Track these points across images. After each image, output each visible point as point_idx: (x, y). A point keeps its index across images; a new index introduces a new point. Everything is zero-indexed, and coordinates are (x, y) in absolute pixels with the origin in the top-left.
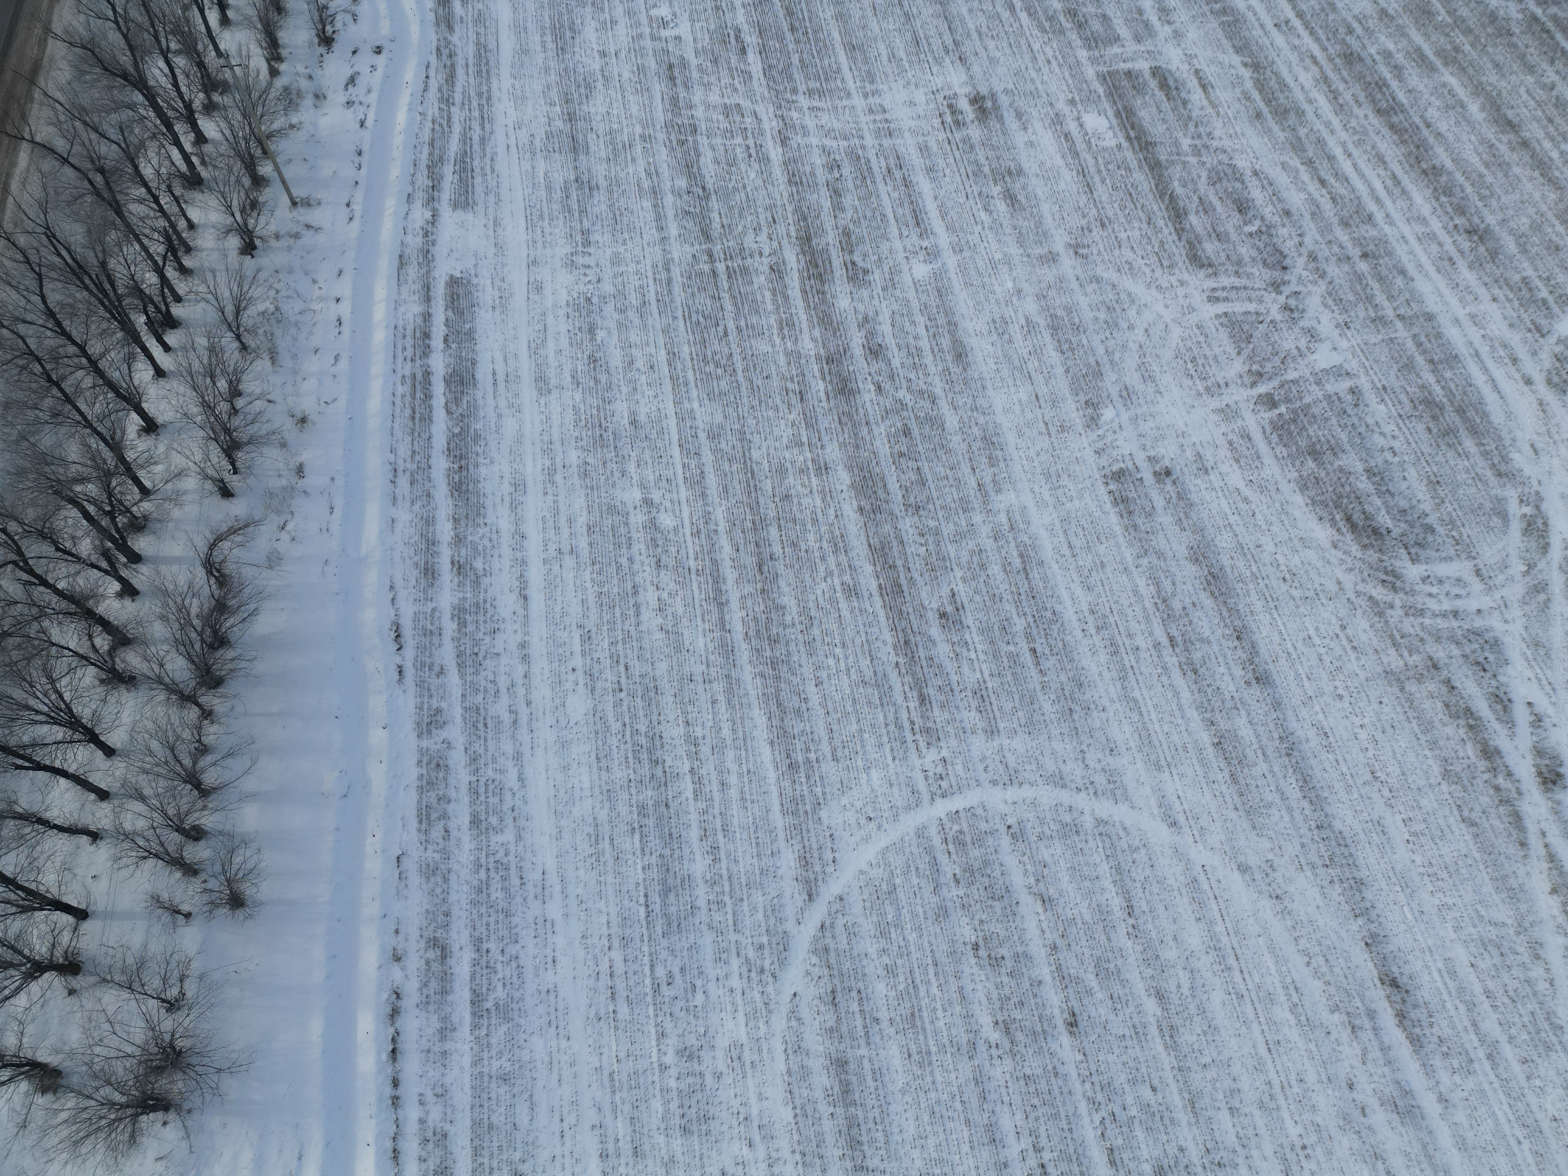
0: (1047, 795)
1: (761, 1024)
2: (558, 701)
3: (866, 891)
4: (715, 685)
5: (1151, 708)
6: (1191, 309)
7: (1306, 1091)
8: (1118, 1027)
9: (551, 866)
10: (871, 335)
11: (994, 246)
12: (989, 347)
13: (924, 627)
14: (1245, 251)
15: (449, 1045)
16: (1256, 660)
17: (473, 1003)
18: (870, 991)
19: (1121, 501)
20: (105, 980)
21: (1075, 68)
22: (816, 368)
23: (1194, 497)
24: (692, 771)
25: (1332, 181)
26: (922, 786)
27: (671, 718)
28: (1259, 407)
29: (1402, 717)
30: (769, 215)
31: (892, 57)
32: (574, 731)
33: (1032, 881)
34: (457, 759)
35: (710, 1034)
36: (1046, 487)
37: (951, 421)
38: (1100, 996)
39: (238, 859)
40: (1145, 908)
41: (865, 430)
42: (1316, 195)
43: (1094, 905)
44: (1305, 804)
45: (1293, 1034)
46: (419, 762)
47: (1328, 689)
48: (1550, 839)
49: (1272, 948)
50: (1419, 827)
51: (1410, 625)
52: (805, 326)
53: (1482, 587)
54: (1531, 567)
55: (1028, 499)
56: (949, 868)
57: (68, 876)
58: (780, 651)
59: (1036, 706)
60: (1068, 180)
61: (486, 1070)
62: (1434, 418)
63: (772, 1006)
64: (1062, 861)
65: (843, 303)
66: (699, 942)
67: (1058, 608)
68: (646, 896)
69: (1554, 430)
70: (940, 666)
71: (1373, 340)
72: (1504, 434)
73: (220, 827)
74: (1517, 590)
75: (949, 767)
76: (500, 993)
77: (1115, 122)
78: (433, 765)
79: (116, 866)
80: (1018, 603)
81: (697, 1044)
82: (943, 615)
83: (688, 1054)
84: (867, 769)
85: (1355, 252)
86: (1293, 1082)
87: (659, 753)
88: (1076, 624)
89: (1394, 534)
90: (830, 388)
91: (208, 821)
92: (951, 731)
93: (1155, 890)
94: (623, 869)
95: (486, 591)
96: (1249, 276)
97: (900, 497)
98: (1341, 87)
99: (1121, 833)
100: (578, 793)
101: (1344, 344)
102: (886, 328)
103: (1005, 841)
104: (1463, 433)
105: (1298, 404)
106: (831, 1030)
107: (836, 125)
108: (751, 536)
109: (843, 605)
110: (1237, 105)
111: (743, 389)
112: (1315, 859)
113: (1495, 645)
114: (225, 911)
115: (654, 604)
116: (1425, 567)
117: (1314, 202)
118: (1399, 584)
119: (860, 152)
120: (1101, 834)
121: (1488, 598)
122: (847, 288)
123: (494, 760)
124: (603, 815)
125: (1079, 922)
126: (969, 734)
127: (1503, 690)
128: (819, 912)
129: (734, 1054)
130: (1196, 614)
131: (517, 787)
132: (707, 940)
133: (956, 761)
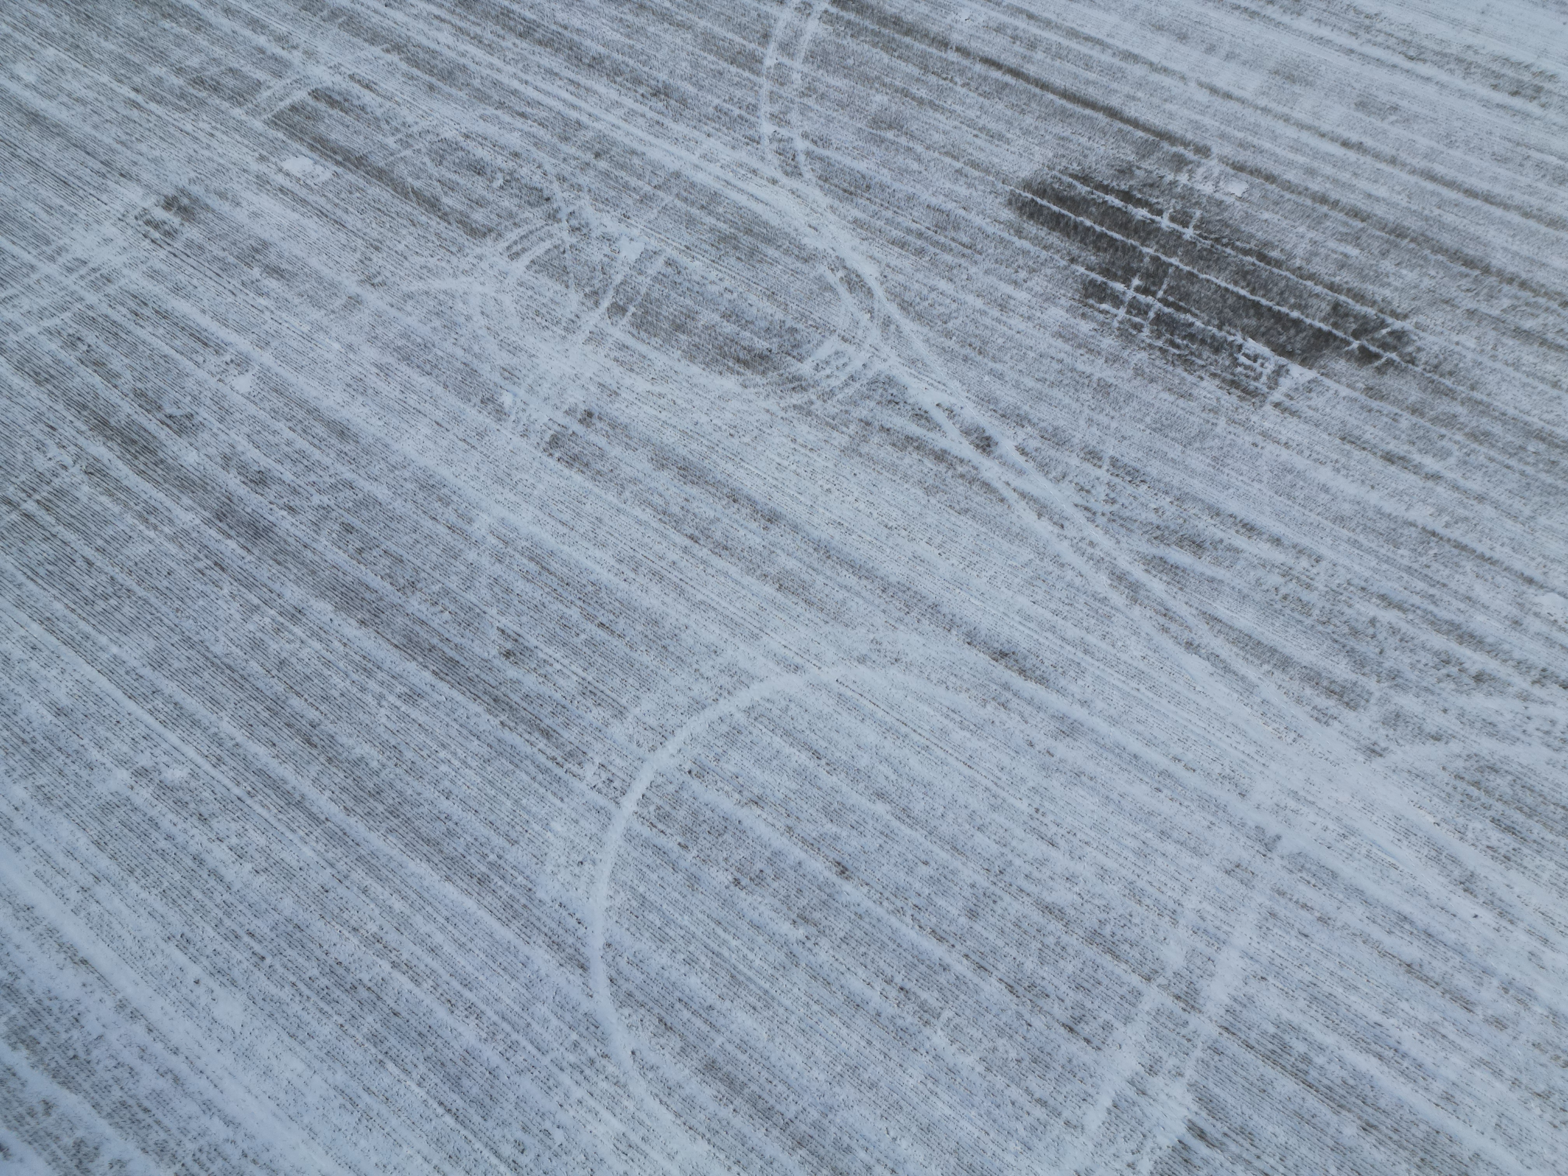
0: (697, 724)
1: (626, 1103)
2: (205, 1023)
3: (623, 921)
4: (354, 876)
5: (717, 599)
6: (504, 274)
7: (1010, 773)
8: (872, 843)
10: (242, 469)
11: (295, 321)
12: (362, 409)
13: (501, 677)
14: (507, 203)
16: (758, 507)
18: (687, 991)
19: (573, 460)
21: (239, 127)
22: (213, 532)
23: (623, 419)
24: (394, 965)
25: (529, 110)
26: (601, 801)
27: (335, 939)
28: (614, 319)
29: (874, 474)
30: (41, 426)
31: (49, 209)
32: (246, 1033)
33: (737, 796)
35: (590, 1153)
36: (507, 490)
37: (382, 492)
38: (844, 834)
40: (824, 744)
41: (309, 554)
42: (526, 128)
43: (791, 773)
44: (864, 582)
45: (974, 743)
47: (818, 491)
48: (1014, 484)
49: (919, 698)
50: (938, 540)
51: (832, 407)
52: (168, 503)
53: (854, 347)
54: (871, 311)
55: (500, 511)
56: (671, 843)
58: (390, 797)
59: (637, 666)
60: (314, 227)
62: (736, 248)
63: (622, 1080)
64: (746, 763)
65: (190, 458)
66: (520, 1093)
67: (592, 578)
68: (441, 1104)
69: (814, 206)
70: (539, 696)
71: (652, 217)
72: (787, 230)
74: (875, 335)
75: (610, 767)
77: (315, 156)
80: (559, 598)
82: (508, 654)
84: (547, 827)
85: (589, 157)
86: (999, 774)
87: (349, 978)
88: (616, 580)
89: (775, 350)
90: (242, 540)
92: (589, 738)
93: (821, 726)
94: (401, 1102)
95: (32, 992)
96: (526, 221)
97: (389, 587)
98: (478, 30)
99: (768, 705)
100: (298, 1083)
101: (635, 232)
102: (253, 453)
103: (695, 785)
104: (762, 246)
105: (639, 299)
106: (683, 1050)
107: (44, 303)
108: (276, 723)
109: (415, 713)
110: (407, 88)
111: (153, 600)
112: (898, 614)
113: (890, 381)
115: (229, 857)
116: (810, 359)
117: (528, 134)
118: (804, 384)
119: (91, 313)
120: (756, 719)
121: (863, 353)
122: (183, 442)
123: (184, 1131)
124: (340, 1077)
125: (791, 795)
126: (604, 729)
127: (917, 408)
128: (600, 973)
129: (623, 1147)
130: (694, 506)
131: (229, 1132)
132: (527, 1085)
133: (611, 758)
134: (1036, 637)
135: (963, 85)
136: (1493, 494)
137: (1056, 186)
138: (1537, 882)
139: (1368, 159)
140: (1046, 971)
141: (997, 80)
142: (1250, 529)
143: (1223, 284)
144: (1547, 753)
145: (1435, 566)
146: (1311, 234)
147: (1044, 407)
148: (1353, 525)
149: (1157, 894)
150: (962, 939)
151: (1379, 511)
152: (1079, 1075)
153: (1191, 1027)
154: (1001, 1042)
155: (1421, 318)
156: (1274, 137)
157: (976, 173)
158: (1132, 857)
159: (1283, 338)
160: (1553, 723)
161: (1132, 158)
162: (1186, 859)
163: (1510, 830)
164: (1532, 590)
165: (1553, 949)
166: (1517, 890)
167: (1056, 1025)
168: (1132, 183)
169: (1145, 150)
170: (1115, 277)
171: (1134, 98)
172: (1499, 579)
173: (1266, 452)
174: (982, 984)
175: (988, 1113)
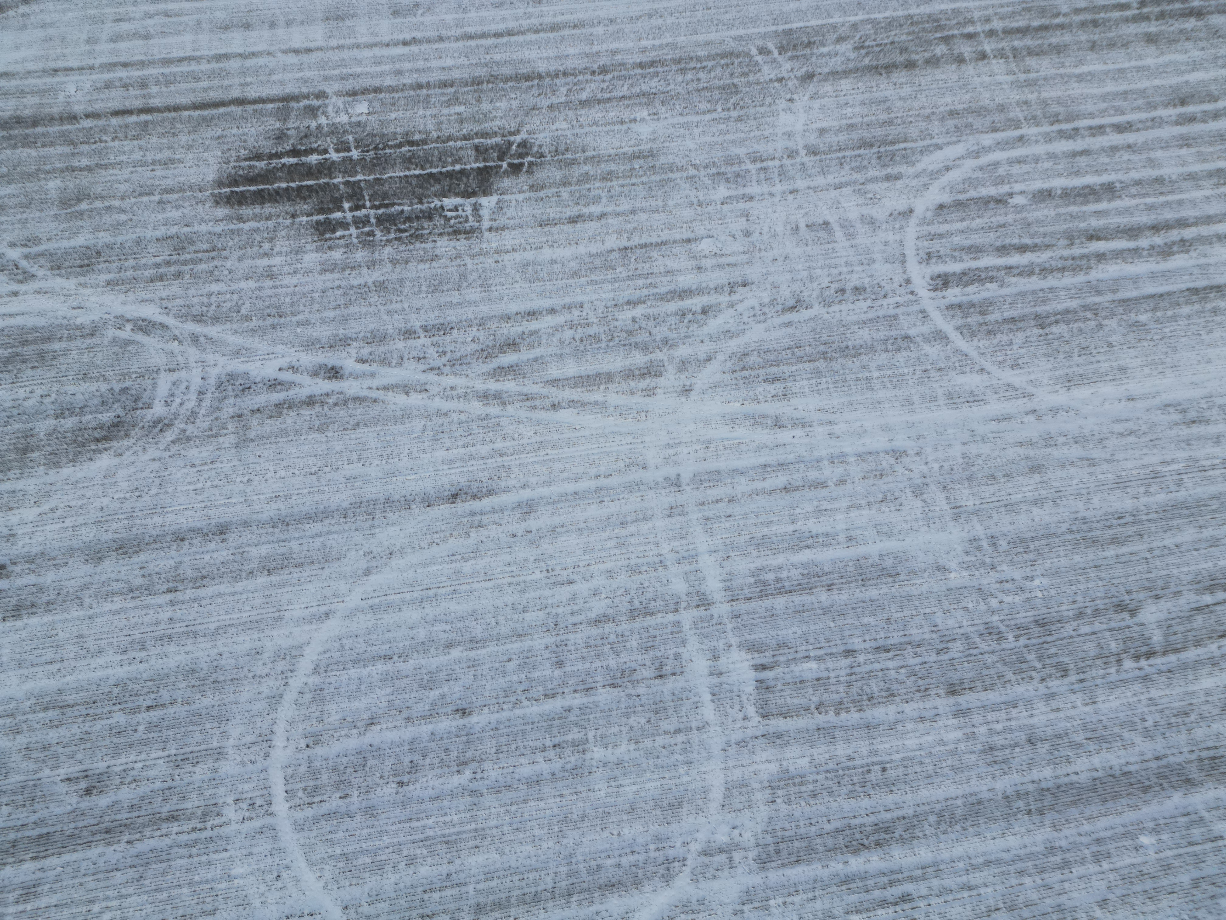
0: (286, 711)
3: (342, 883)
5: (228, 617)
7: (515, 563)
8: (468, 679)
13: (97, 812)
16: (205, 531)
19: (17, 611)
23: (35, 550)
26: (257, 824)
29: (274, 446)
33: (354, 731)
38: (446, 689)
40: (387, 646)
43: (380, 684)
44: (327, 522)
45: (481, 564)
47: (241, 487)
48: (374, 385)
49: (425, 565)
50: (354, 456)
51: (203, 423)
53: (184, 372)
54: (176, 338)
56: (334, 803)
59: (204, 712)
62: (24, 361)
64: (342, 705)
67: (112, 681)
69: (65, 291)
70: (142, 798)
72: (57, 322)
74: (193, 353)
75: (244, 796)
80: (97, 717)
82: (88, 792)
84: (230, 878)
86: (510, 569)
88: (133, 668)
89: (122, 413)
92: (210, 792)
93: (375, 637)
99: (327, 655)
103: (319, 751)
104: (46, 347)
112: (367, 524)
113: (232, 377)
116: (157, 401)
118: (166, 422)
120: (326, 671)
121: (194, 371)
125: (391, 697)
126: (216, 775)
127: (266, 381)
130: (152, 568)
133: (240, 789)
134: (465, 469)
135: (113, 140)
136: (638, 205)
137: (241, 172)
138: (805, 396)
139: (426, 46)
140: (624, 657)
141: (136, 123)
142: (533, 314)
143: (402, 174)
144: (762, 326)
145: (640, 266)
146: (429, 112)
147: (352, 323)
148: (583, 272)
149: (645, 560)
150: (565, 684)
151: (591, 255)
152: (684, 697)
153: (716, 616)
154: (632, 721)
155: (527, 127)
156: (360, 62)
157: (175, 196)
158: (617, 551)
159: (462, 186)
160: (753, 308)
161: (278, 125)
162: (645, 527)
163: (775, 379)
164: (693, 245)
165: (836, 424)
166: (800, 408)
167: (652, 682)
168: (291, 142)
169: (283, 115)
170: (330, 211)
171: (247, 84)
172: (674, 250)
173: (506, 262)
174: (596, 698)
175: (656, 766)
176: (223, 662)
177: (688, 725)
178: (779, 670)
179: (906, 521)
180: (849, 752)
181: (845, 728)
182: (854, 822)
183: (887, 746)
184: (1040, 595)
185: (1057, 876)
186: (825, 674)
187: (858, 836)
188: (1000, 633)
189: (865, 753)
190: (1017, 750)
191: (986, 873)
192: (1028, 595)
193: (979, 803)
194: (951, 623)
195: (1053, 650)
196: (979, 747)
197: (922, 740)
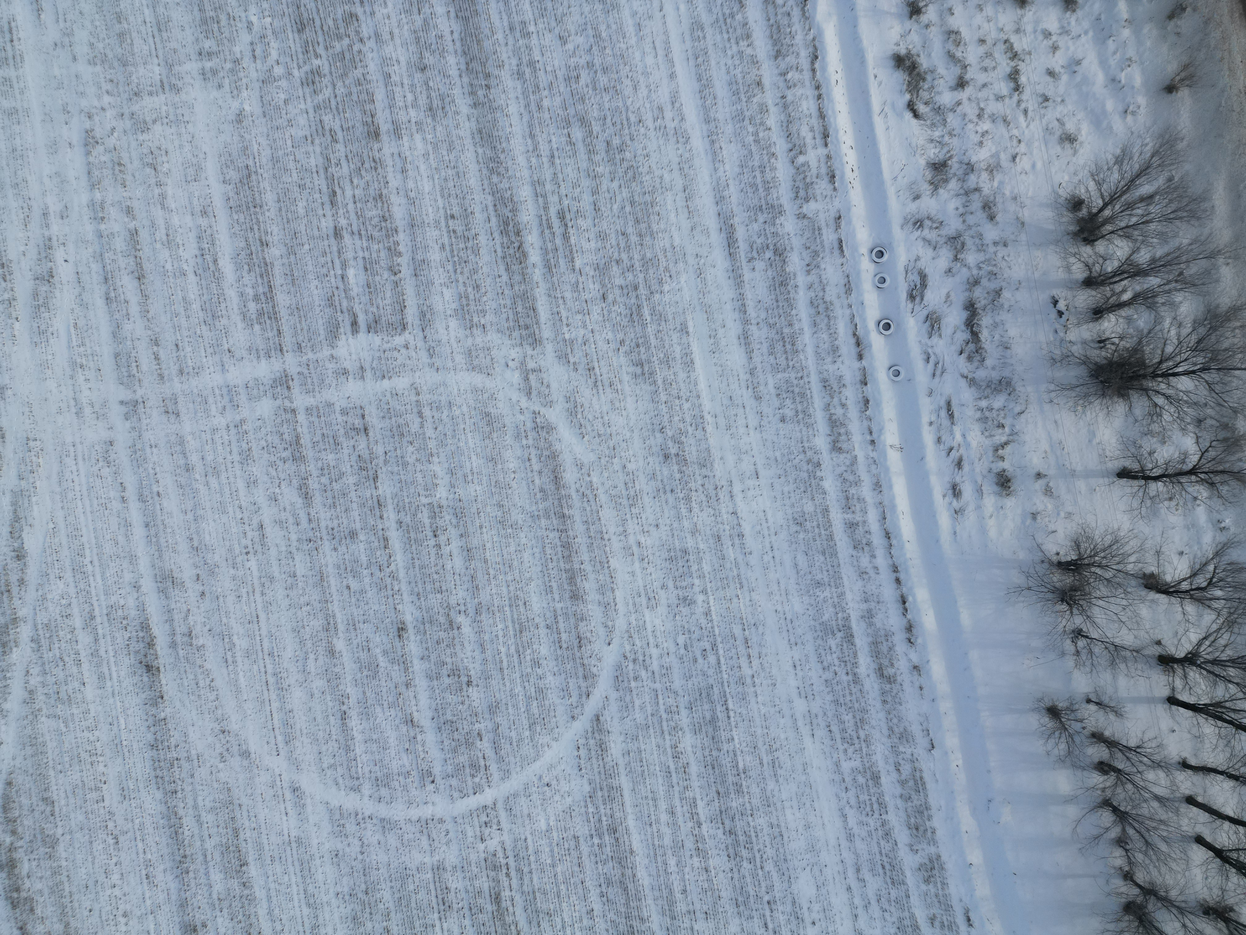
0: (398, 811)
1: (634, 622)
2: (823, 891)
3: (553, 724)
4: (684, 909)
5: (296, 897)
7: (237, 590)
8: (367, 630)
9: (808, 741)
15: (864, 606)
17: (852, 636)
18: (553, 648)
20: (1137, 652)
24: (700, 825)
26: (503, 815)
27: (721, 875)
29: (76, 897)
32: (805, 862)
33: (419, 738)
34: (902, 836)
35: (671, 617)
38: (378, 651)
39: (1063, 746)
40: (332, 719)
43: (372, 719)
44: (181, 812)
45: (237, 628)
46: (934, 832)
47: (133, 922)
49: (238, 692)
50: (94, 795)
56: (485, 745)
57: (1195, 731)
59: (397, 896)
61: (834, 589)
63: (626, 635)
64: (393, 755)
66: (684, 682)
68: (729, 717)
73: (1085, 773)
75: (478, 834)
76: (832, 643)
78: (922, 829)
79: (1159, 740)
81: (681, 608)
83: (688, 601)
84: (549, 830)
86: (245, 595)
87: (729, 841)
91: (1097, 779)
92: (474, 868)
93: (321, 733)
94: (749, 739)
99: (340, 781)
100: (795, 803)
103: (437, 770)
106: (582, 620)
112: (185, 765)
114: (1061, 705)
120: (358, 778)
123: (870, 834)
124: (771, 785)
125: (386, 706)
126: (459, 866)
128: (592, 706)
129: (653, 602)
131: (847, 810)
132: (678, 683)
133: (472, 840)
134: (112, 660)
140: (346, 468)
149: (234, 443)
150: (374, 528)
153: (299, 369)
154: (411, 460)
158: (223, 476)
162: (192, 444)
165: (47, 208)
167: (371, 439)
174: (389, 496)
175: (454, 437)
176: (346, 889)
177: (414, 404)
178: (357, 308)
179: (181, 146)
180: (437, 248)
181: (414, 249)
182: (500, 253)
183: (430, 210)
184: (269, 20)
185: (541, 74)
186: (361, 262)
187: (511, 251)
188: (312, 72)
189: (437, 232)
190: (431, 84)
191: (540, 140)
192: (269, 32)
193: (480, 132)
194: (302, 120)
195: (330, 22)
196: (429, 120)
197: (425, 175)
